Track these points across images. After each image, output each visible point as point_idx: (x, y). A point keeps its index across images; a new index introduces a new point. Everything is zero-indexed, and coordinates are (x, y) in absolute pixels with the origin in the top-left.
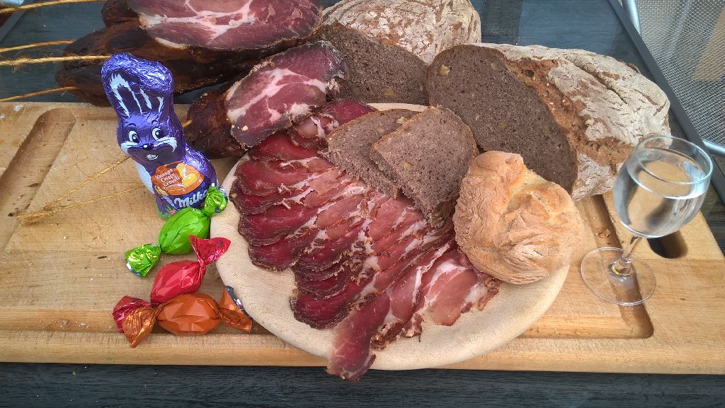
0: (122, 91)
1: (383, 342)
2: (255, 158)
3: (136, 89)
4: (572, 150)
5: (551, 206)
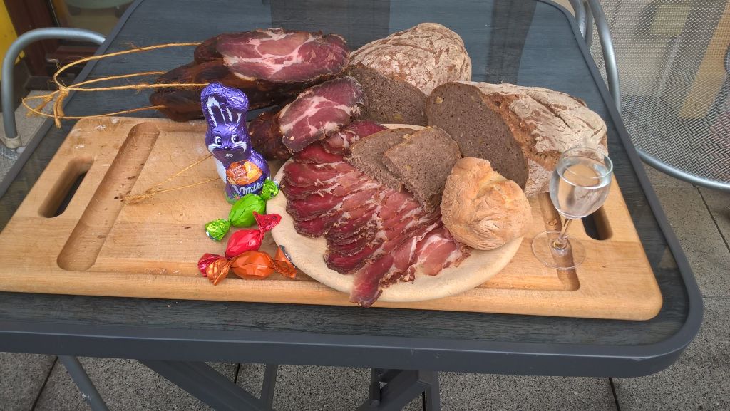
0: (214, 108)
1: (388, 283)
2: (298, 161)
3: (224, 107)
4: (525, 158)
5: (507, 195)
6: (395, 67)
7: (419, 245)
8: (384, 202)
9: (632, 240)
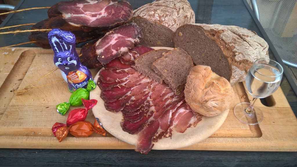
0: (56, 43)
1: (157, 139)
2: (107, 69)
3: (61, 42)
4: (230, 65)
5: (222, 86)
6: (157, 17)
7: (173, 114)
8: (153, 90)
9: (286, 106)
